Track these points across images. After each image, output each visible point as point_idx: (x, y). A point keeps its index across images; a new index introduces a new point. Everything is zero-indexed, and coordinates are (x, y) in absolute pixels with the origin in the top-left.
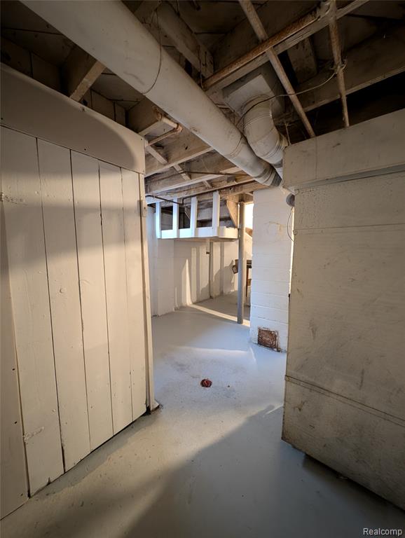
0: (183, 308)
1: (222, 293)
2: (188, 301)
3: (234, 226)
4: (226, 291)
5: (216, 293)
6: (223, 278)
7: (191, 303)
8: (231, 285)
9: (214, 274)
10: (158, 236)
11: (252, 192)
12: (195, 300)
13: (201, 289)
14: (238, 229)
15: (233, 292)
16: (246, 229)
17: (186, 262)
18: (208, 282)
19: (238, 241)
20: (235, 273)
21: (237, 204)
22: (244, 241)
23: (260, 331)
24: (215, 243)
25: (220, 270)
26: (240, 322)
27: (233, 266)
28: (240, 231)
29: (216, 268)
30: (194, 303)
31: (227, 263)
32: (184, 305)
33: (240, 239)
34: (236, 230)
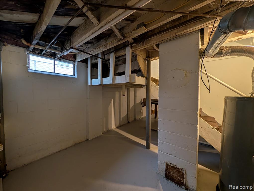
0: (109, 131)
1: (135, 119)
2: (113, 126)
3: (143, 76)
4: (138, 118)
5: (131, 119)
6: (136, 110)
7: (115, 127)
8: (141, 113)
9: (130, 108)
10: (89, 83)
11: (158, 45)
12: (118, 125)
13: (122, 117)
14: (146, 78)
15: (142, 118)
16: (152, 78)
17: (111, 101)
18: (126, 113)
19: (146, 87)
20: (143, 107)
21: (145, 60)
22: (151, 87)
23: (167, 166)
24: (131, 89)
25: (134, 105)
26: (148, 147)
27: (142, 103)
28: (148, 79)
29: (132, 104)
30: (117, 128)
31: (138, 101)
32: (110, 129)
33: (147, 85)
34: (144, 79)
